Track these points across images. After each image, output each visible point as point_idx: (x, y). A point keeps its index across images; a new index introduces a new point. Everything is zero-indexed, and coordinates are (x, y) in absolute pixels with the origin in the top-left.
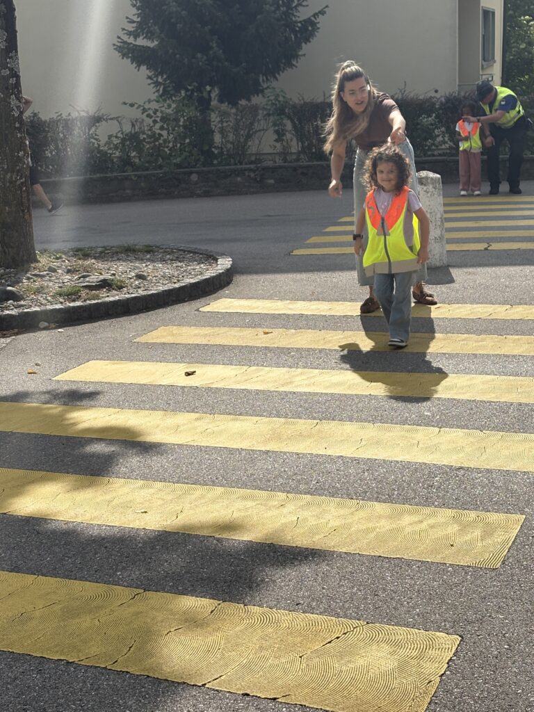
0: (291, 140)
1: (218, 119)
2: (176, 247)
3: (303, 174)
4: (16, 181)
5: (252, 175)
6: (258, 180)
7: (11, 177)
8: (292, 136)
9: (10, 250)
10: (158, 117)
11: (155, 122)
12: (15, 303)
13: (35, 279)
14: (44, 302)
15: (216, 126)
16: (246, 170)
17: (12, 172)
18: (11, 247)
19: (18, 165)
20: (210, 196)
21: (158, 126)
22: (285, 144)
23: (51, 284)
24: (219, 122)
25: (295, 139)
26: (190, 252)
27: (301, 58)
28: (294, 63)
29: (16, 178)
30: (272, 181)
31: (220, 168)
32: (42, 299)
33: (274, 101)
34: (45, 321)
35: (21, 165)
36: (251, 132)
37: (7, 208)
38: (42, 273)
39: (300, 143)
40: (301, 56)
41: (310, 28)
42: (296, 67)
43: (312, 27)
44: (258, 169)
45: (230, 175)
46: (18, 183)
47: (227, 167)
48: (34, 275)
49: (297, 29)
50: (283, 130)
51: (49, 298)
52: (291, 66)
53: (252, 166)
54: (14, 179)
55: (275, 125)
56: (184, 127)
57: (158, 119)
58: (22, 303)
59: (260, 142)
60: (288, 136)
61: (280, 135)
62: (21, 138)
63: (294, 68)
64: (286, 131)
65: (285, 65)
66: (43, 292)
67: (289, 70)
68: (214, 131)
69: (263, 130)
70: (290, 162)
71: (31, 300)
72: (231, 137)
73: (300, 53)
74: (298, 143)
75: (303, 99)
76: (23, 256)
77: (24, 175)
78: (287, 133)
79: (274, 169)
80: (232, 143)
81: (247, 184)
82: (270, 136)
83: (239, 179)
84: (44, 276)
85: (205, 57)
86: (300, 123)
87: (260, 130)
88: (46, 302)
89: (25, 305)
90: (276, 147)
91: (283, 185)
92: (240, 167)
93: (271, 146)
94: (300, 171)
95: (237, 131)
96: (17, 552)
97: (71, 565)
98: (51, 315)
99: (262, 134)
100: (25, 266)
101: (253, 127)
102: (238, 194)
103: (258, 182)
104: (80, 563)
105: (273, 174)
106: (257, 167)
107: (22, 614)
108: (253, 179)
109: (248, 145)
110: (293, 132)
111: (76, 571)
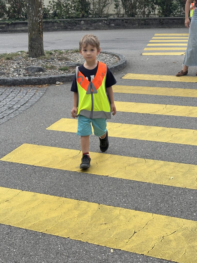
3: (126, 22)
5: (106, 22)
7: (36, 19)
9: (34, 50)
12: (44, 73)
13: (47, 63)
14: (55, 73)
15: (91, 2)
16: (103, 20)
17: (36, 17)
18: (35, 49)
19: (39, 14)
22: (118, 10)
25: (122, 8)
30: (113, 25)
31: (93, 19)
32: (54, 71)
34: (58, 81)
36: (105, 5)
37: (33, 32)
38: (48, 60)
39: (124, 10)
44: (108, 20)
45: (97, 22)
46: (38, 21)
47: (96, 19)
48: (45, 61)
50: (118, 4)
51: (57, 71)
55: (115, 2)
56: (79, 1)
58: (46, 73)
59: (108, 9)
61: (117, 6)
62: (40, 2)
66: (53, 68)
68: (90, 4)
70: (120, 17)
71: (50, 72)
72: (97, 6)
74: (123, 9)
76: (40, 53)
77: (41, 18)
78: (120, 6)
79: (114, 20)
80: (97, 9)
81: (103, 26)
82: (113, 6)
83: (100, 23)
84: (50, 62)
86: (125, 2)
89: (48, 74)
90: (115, 11)
91: (117, 26)
92: (100, 18)
93: (113, 10)
94: (125, 21)
95: (99, 4)
96: (130, 199)
97: (165, 208)
98: (61, 79)
99: (109, 5)
100: (41, 57)
101: (106, 2)
102: (100, 30)
103: (108, 25)
104: (168, 207)
105: (114, 22)
106: (107, 19)
107: (163, 237)
108: (106, 24)
109: (103, 10)
110: (122, 5)
111: (171, 212)
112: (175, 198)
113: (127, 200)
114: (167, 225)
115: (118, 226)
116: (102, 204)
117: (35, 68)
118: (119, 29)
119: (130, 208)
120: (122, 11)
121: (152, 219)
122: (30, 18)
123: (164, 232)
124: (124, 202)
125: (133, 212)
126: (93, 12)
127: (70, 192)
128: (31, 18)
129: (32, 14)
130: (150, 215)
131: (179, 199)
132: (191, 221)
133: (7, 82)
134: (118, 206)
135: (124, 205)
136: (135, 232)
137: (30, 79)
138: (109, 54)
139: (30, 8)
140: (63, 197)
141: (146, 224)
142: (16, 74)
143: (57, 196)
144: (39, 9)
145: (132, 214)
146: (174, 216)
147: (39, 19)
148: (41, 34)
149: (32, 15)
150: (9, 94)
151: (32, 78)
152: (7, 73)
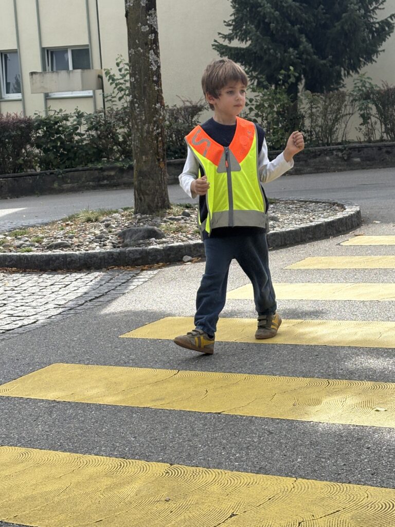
0: (376, 123)
1: (308, 106)
2: (296, 199)
3: (388, 152)
4: (152, 132)
5: (340, 154)
6: (346, 158)
7: (148, 128)
8: (376, 119)
9: (146, 196)
10: (253, 105)
11: (251, 109)
12: (158, 240)
13: (172, 222)
14: (185, 239)
15: (306, 112)
16: (333, 150)
17: (150, 123)
18: (147, 194)
19: (155, 117)
20: (301, 174)
21: (253, 113)
22: (370, 127)
23: (188, 225)
24: (309, 108)
25: (379, 122)
26: (311, 202)
27: (380, 53)
28: (374, 58)
29: (153, 129)
30: (358, 160)
31: (310, 148)
32: (182, 236)
33: (360, 88)
34: (189, 256)
35: (157, 116)
36: (339, 116)
37: (144, 157)
38: (177, 217)
39: (383, 126)
40: (381, 51)
41: (387, 29)
42: (376, 62)
43: (388, 28)
44: (345, 149)
45: (320, 155)
46: (155, 133)
47: (316, 148)
48: (170, 219)
49: (374, 29)
50: (368, 114)
51: (189, 236)
52: (371, 60)
53: (340, 147)
54: (151, 130)
55: (361, 109)
56: (278, 113)
57: (253, 107)
58: (164, 240)
59: (346, 125)
60: (373, 119)
61: (365, 118)
62: (158, 90)
63: (374, 63)
64: (371, 115)
65: (365, 60)
66: (182, 231)
67: (370, 64)
68: (303, 117)
69: (349, 114)
70: (374, 142)
71: (172, 237)
72: (320, 121)
73: (379, 49)
74: (381, 125)
75: (387, 86)
76: (158, 203)
77: (160, 126)
78: (372, 117)
79: (359, 149)
80: (321, 127)
81: (334, 162)
82: (356, 120)
83: (328, 158)
84: (179, 220)
85: (296, 52)
86: (384, 108)
87: (347, 115)
88: (187, 239)
89: (168, 242)
90: (361, 129)
91: (368, 162)
92: (329, 147)
93: (356, 128)
94: (384, 150)
95: (325, 115)
96: (254, 452)
97: (334, 467)
98: (194, 249)
99: (348, 118)
100: (160, 212)
101: (340, 112)
102: (326, 172)
103: (345, 160)
104: (345, 465)
105: (360, 153)
106: (344, 147)
107: (299, 523)
108: (340, 158)
109: (335, 129)
110: (377, 116)
111: (345, 474)
112: (368, 448)
113: (247, 454)
114: (323, 499)
115: (196, 504)
116: (178, 464)
117: (140, 231)
118: (372, 168)
119: (246, 471)
120: (378, 130)
121: (290, 490)
122: (136, 126)
123: (309, 514)
124: (235, 459)
125: (248, 477)
126: (311, 135)
127: (113, 444)
128: (138, 126)
129: (139, 117)
130: (288, 482)
131: (379, 451)
132: (387, 490)
133: (72, 260)
134: (219, 466)
135: (233, 465)
136: (233, 515)
137: (124, 253)
138: (323, 203)
139: (137, 105)
140: (91, 454)
141: (270, 499)
142: (97, 246)
143: (78, 453)
144: (155, 105)
145: (242, 482)
146: (350, 483)
147: (155, 128)
148: (161, 160)
149: (141, 119)
150: (69, 283)
151: (129, 250)
152: (76, 244)
